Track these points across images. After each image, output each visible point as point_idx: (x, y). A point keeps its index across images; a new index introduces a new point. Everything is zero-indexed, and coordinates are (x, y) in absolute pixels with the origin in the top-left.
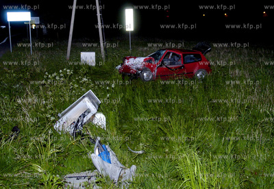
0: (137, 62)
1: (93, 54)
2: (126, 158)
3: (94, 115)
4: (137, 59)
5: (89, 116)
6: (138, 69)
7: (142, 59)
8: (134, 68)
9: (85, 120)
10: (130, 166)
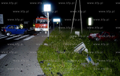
0: (94, 35)
1: (79, 32)
2: (95, 61)
3: (85, 49)
4: (94, 34)
5: (84, 49)
6: (94, 37)
7: (96, 34)
8: (93, 37)
9: (83, 50)
10: (97, 63)
